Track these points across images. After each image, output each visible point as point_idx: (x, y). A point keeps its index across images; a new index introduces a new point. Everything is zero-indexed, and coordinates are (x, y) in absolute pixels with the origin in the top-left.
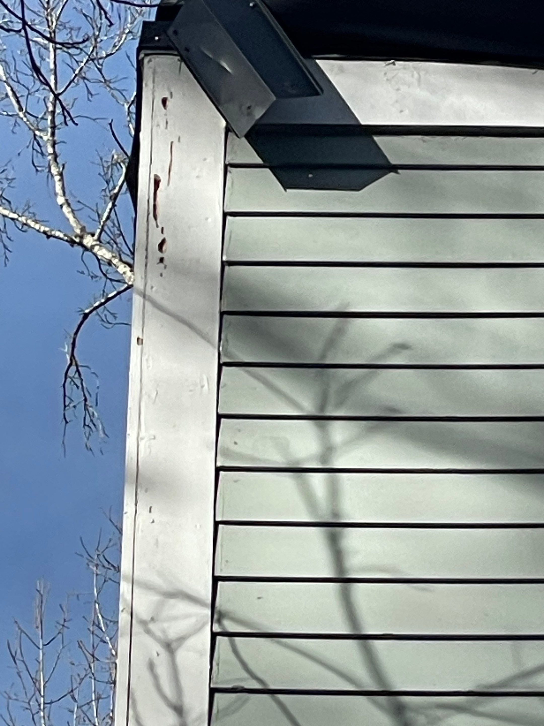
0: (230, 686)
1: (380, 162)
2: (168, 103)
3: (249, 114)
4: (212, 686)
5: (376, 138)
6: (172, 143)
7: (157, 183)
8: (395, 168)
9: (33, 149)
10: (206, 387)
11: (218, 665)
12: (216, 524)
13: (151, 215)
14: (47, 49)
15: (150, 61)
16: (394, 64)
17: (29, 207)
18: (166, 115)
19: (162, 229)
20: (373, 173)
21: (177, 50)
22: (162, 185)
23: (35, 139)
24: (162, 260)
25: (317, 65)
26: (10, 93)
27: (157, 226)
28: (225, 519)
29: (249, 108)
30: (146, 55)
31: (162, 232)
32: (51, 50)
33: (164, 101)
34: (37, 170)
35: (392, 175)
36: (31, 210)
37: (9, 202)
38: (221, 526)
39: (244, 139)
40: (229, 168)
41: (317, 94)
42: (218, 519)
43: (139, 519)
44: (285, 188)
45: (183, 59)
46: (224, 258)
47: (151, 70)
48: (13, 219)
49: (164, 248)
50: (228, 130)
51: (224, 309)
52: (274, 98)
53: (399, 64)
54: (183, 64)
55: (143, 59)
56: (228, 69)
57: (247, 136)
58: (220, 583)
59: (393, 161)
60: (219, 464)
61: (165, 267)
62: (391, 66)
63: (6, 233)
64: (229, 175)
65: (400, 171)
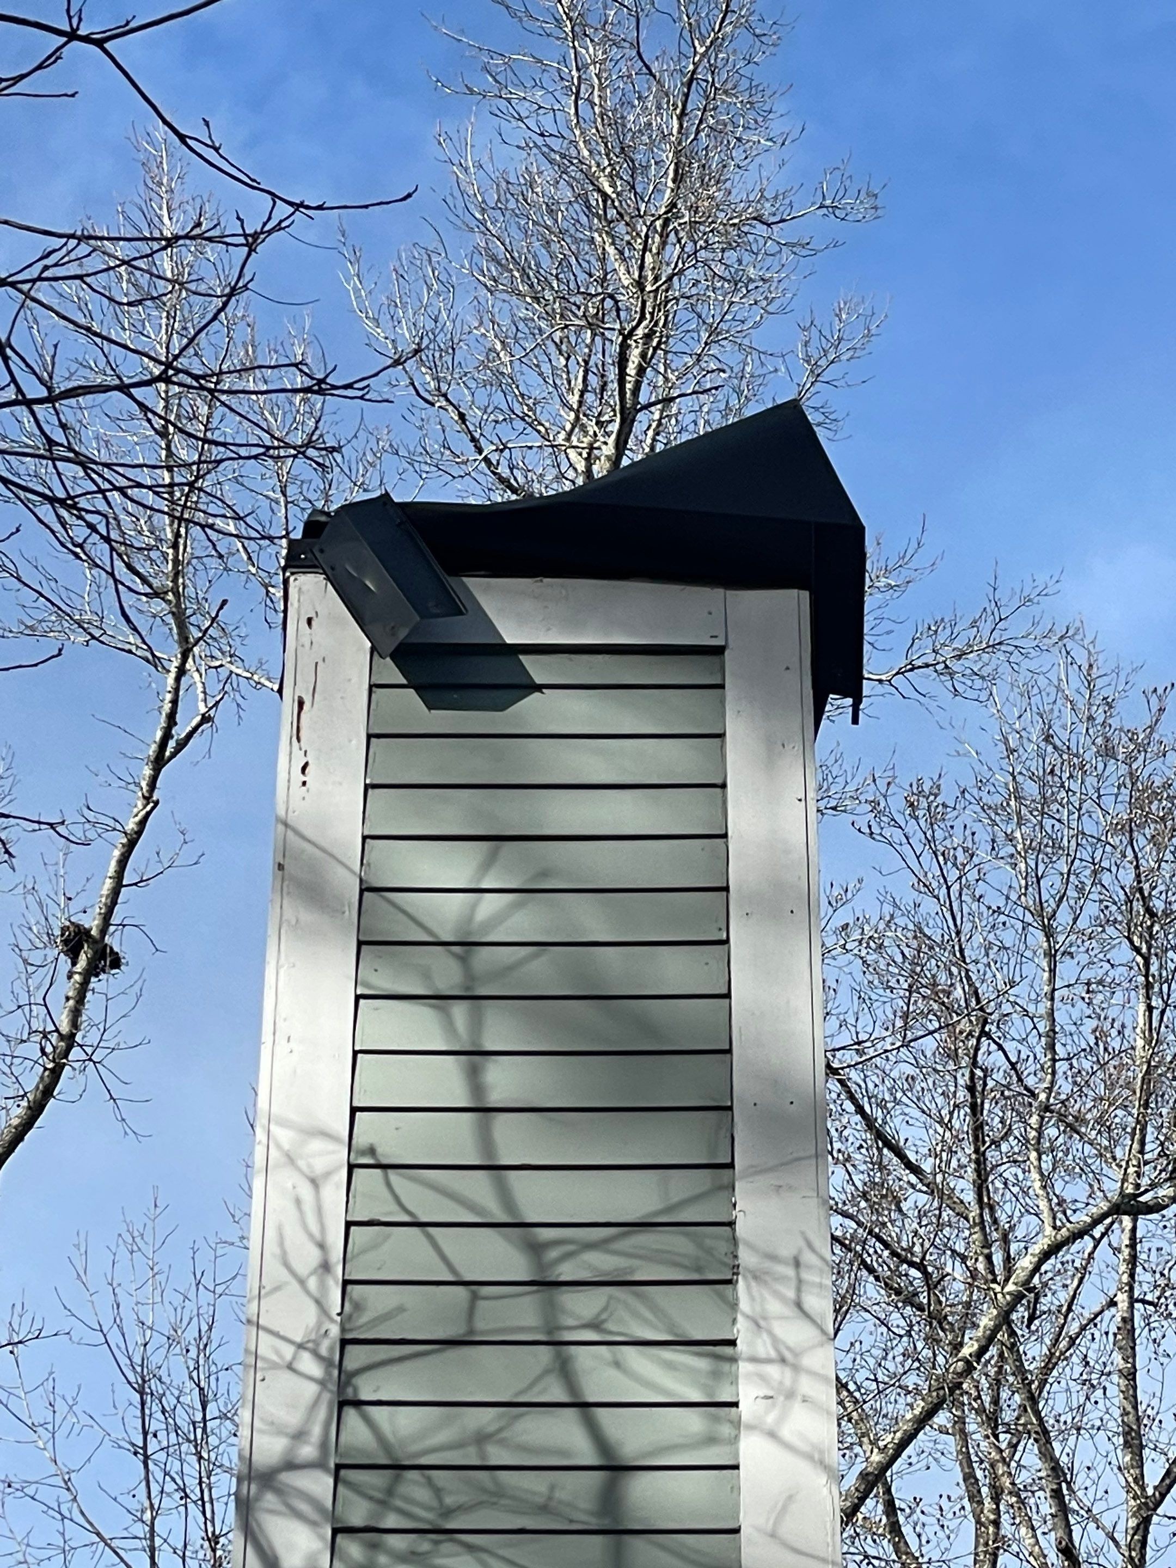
0: (366, 1219)
1: (524, 681)
2: (313, 623)
3: (393, 635)
4: (348, 1219)
5: (521, 657)
6: (317, 663)
7: (301, 704)
8: (540, 688)
9: (266, 605)
10: (347, 913)
11: (354, 1197)
12: (355, 1053)
13: (294, 738)
14: (277, 503)
15: (296, 579)
16: (541, 581)
17: (261, 664)
18: (311, 634)
19: (306, 752)
20: (516, 693)
21: (323, 569)
22: (306, 707)
23: (267, 595)
24: (304, 783)
25: (463, 583)
26: (241, 550)
27: (300, 749)
28: (364, 1048)
29: (393, 628)
30: (292, 574)
31: (305, 755)
32: (282, 504)
33: (309, 621)
34: (270, 627)
35: (537, 695)
36: (264, 667)
37: (243, 661)
38: (359, 1056)
39: (388, 659)
40: (374, 689)
41: (461, 613)
42: (357, 1048)
43: (277, 1049)
44: (430, 708)
45: (328, 579)
46: (368, 781)
47: (297, 589)
48: (247, 678)
49: (307, 771)
50: (373, 650)
51: (366, 833)
52: (418, 619)
53: (547, 580)
54: (329, 585)
55: (289, 578)
56: (372, 588)
57: (393, 656)
58: (358, 1114)
59: (538, 680)
60: (359, 992)
61: (308, 791)
62: (540, 584)
63: (239, 691)
64: (373, 695)
65: (544, 690)
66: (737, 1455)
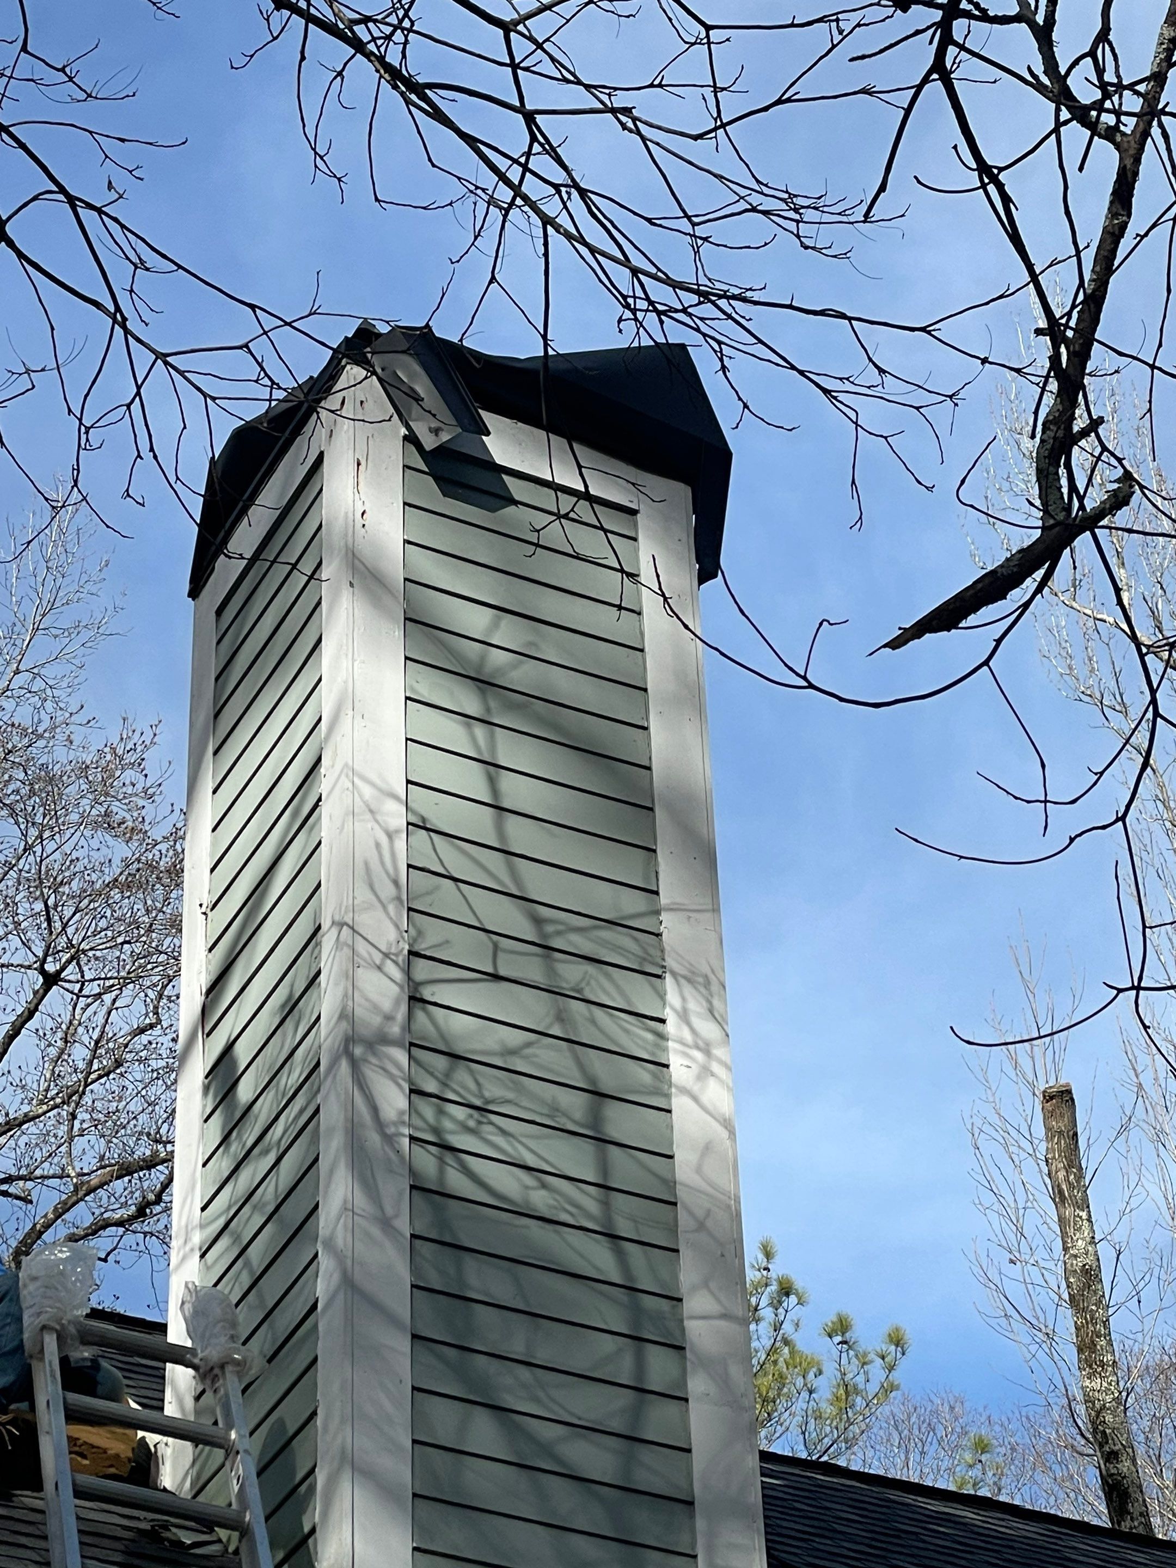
0: (420, 866)
1: (506, 494)
2: (364, 405)
4: (409, 863)
5: (505, 476)
7: (359, 465)
8: (516, 503)
10: (397, 633)
11: (412, 848)
12: (407, 740)
13: (356, 489)
16: (516, 424)
19: (364, 502)
20: (501, 501)
22: (363, 468)
24: (364, 526)
27: (360, 498)
28: (412, 738)
29: (437, 430)
30: (349, 363)
35: (513, 507)
38: (410, 743)
40: (406, 469)
42: (408, 737)
44: (443, 495)
46: (405, 537)
49: (365, 517)
50: (405, 438)
51: (406, 576)
52: (460, 430)
53: (520, 424)
55: (345, 365)
58: (411, 786)
59: (517, 498)
60: (407, 694)
61: (366, 532)
64: (406, 473)
65: (519, 506)
66: (670, 1105)
